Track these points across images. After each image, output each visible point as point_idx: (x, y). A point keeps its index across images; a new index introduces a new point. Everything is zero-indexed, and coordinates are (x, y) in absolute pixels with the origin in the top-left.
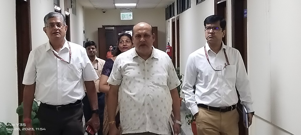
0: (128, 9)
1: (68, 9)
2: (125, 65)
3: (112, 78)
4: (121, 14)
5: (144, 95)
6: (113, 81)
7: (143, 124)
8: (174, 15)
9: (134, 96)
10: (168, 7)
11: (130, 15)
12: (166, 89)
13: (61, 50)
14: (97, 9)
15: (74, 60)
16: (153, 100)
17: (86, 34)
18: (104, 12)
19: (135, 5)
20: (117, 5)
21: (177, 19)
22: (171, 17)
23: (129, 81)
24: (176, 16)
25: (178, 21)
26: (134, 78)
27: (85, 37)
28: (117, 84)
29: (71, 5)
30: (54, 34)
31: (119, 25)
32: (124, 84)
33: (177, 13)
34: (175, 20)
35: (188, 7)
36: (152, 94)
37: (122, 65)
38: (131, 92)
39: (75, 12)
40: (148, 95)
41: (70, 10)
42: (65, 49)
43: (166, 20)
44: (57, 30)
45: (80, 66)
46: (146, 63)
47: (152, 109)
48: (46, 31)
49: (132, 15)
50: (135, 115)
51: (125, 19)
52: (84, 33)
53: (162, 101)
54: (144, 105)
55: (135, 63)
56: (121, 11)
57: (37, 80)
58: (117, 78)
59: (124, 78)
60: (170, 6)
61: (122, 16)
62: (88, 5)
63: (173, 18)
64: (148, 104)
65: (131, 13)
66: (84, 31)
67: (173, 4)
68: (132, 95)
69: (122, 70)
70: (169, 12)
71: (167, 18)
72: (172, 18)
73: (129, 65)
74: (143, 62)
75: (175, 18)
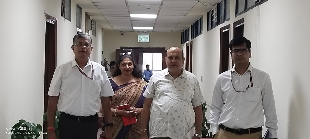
0: (145, 33)
1: (88, 31)
2: (158, 81)
3: (147, 92)
4: (139, 36)
5: (168, 107)
6: (148, 94)
7: (165, 130)
8: (188, 40)
9: (161, 106)
10: (184, 32)
11: (147, 38)
12: (189, 104)
13: (85, 67)
14: (115, 31)
15: (96, 76)
16: (176, 111)
17: (104, 55)
18: (122, 34)
19: (152, 28)
20: (134, 28)
21: (191, 44)
22: (186, 41)
23: (159, 95)
24: (190, 40)
25: (191, 46)
26: (163, 91)
27: (103, 57)
28: (151, 97)
29: (92, 28)
30: (81, 52)
31: (136, 47)
32: (156, 96)
33: (191, 38)
34: (189, 44)
35: (201, 33)
36: (175, 106)
37: (155, 81)
38: (159, 103)
39: (94, 34)
40: (172, 107)
41: (90, 32)
42: (89, 67)
43: (181, 44)
44: (85, 49)
45: (100, 82)
46: (175, 81)
47: (174, 119)
48: (74, 49)
49: (149, 39)
50: (159, 122)
51: (142, 41)
52: (102, 53)
53: (184, 113)
54: (167, 114)
55: (166, 80)
56: (138, 33)
57: (61, 92)
58: (151, 92)
59: (156, 92)
60: (186, 31)
61: (139, 39)
62: (107, 27)
63: (188, 42)
64: (171, 114)
65: (148, 36)
66: (102, 52)
67: (188, 29)
68: (159, 106)
69: (155, 85)
70: (184, 37)
71: (183, 42)
72: (186, 43)
73: (160, 81)
74: (173, 80)
75: (189, 43)
